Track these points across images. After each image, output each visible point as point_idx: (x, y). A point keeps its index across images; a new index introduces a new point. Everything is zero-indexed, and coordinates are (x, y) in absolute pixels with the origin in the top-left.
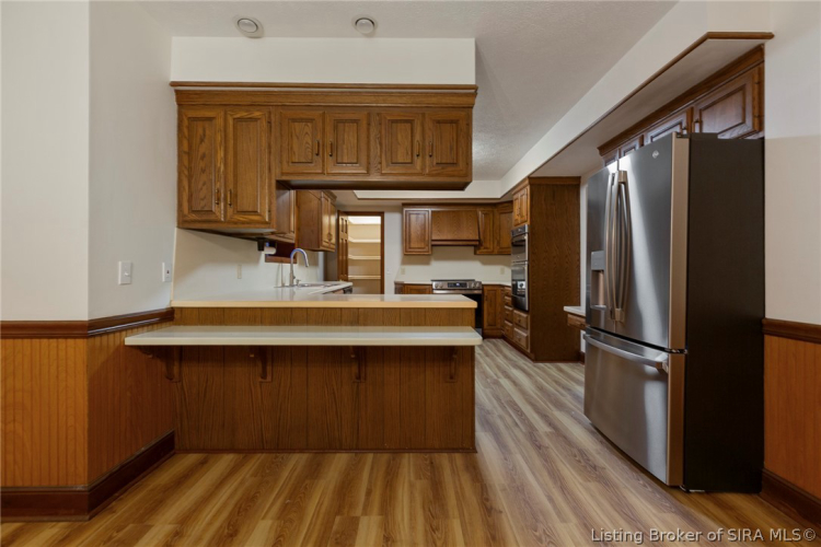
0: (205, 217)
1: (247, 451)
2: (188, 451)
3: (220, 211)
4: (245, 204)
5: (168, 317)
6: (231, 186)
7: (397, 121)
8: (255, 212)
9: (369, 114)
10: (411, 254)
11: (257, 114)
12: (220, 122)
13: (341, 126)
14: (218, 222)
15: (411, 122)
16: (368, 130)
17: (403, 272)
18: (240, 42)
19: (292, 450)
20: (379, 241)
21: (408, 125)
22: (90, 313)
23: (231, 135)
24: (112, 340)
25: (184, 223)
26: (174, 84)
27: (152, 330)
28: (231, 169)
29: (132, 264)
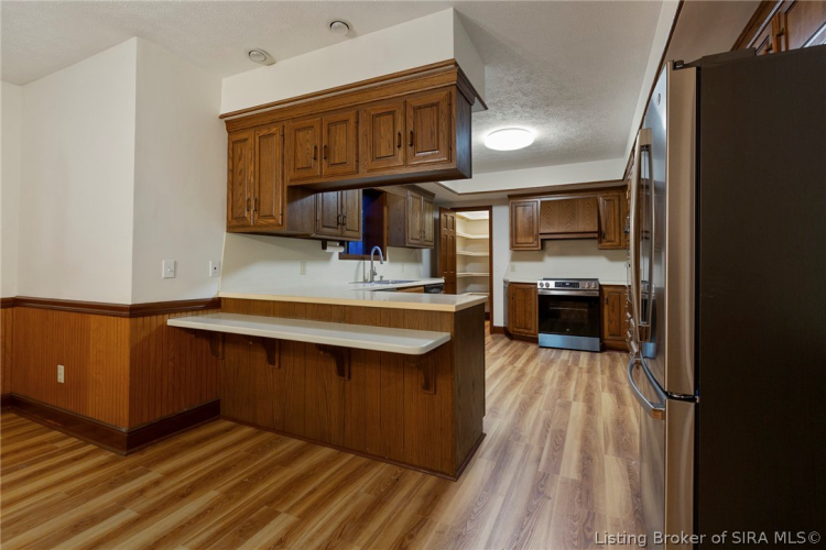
0: (241, 223)
1: (260, 428)
2: (227, 418)
3: (250, 216)
4: (265, 210)
5: (215, 305)
6: (257, 195)
7: (380, 115)
8: (271, 216)
9: (358, 113)
10: (518, 250)
11: (274, 130)
12: (250, 141)
13: (333, 128)
14: (249, 226)
15: (392, 113)
16: (357, 128)
17: (513, 269)
18: (262, 71)
19: (293, 435)
20: (488, 236)
21: (391, 116)
22: (133, 299)
23: (257, 152)
24: (155, 321)
25: (230, 229)
26: (222, 117)
27: (197, 315)
28: (257, 180)
29: (175, 263)
